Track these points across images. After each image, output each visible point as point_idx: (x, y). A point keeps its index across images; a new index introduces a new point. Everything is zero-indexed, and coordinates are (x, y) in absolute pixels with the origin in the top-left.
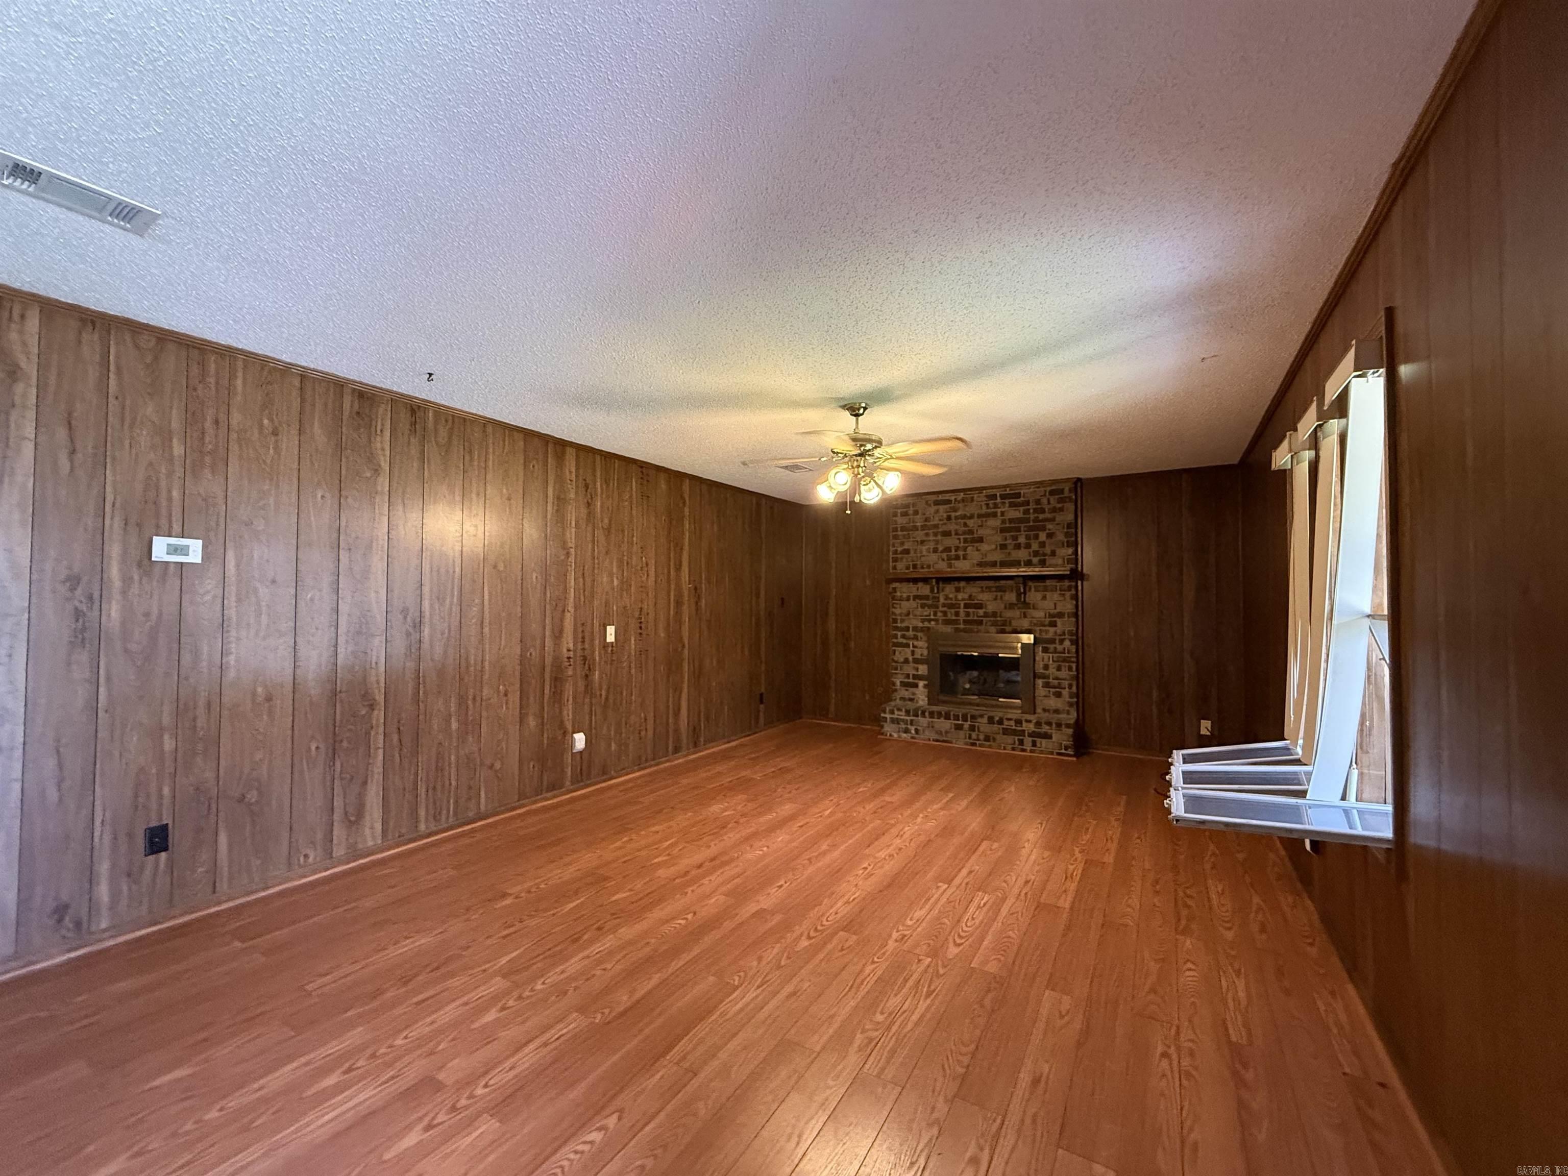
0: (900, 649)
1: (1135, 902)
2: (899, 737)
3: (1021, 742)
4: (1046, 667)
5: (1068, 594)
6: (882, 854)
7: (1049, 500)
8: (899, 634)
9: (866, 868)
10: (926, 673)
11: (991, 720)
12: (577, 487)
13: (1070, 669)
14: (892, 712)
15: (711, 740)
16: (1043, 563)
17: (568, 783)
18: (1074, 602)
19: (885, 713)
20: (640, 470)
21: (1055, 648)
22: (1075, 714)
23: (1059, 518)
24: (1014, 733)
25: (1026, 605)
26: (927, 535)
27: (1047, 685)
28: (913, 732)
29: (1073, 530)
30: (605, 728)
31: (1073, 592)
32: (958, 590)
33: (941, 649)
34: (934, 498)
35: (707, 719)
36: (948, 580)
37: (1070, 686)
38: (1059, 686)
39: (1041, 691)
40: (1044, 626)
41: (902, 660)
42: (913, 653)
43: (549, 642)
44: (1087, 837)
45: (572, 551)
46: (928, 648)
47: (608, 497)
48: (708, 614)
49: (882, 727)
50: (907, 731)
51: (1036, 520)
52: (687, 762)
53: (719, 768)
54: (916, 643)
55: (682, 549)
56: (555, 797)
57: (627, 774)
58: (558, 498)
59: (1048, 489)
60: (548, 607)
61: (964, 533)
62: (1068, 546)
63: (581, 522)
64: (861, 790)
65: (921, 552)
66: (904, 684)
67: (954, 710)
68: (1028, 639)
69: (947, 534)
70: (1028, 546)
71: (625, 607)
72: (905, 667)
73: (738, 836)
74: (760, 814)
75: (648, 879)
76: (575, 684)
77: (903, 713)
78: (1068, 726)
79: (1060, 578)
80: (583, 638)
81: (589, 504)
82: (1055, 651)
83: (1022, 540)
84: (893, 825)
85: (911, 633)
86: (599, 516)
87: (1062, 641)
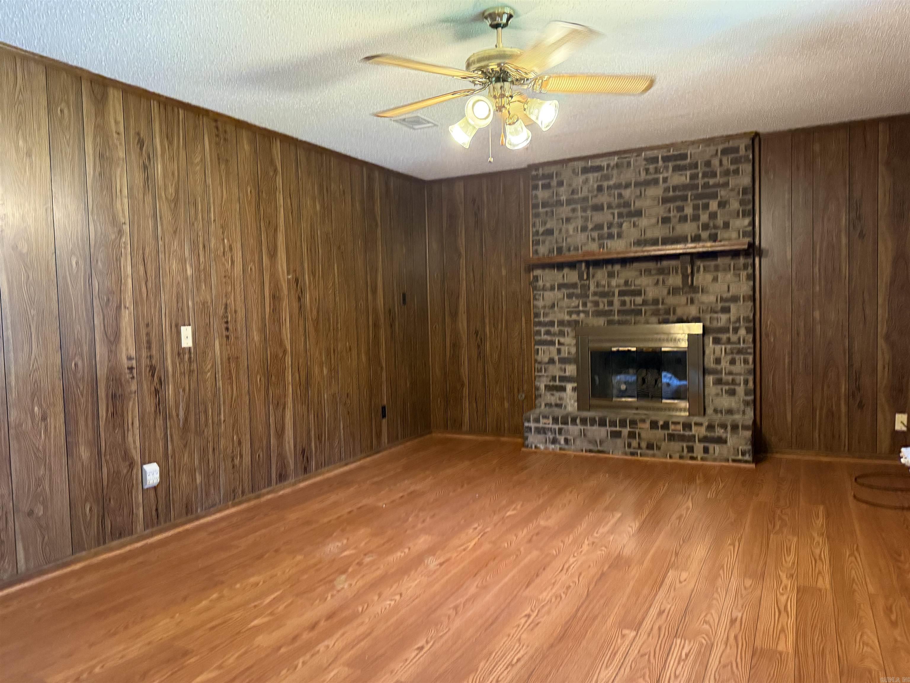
0: (545, 348)
1: (871, 637)
2: (546, 448)
3: (691, 449)
4: (718, 361)
5: (744, 274)
6: (546, 595)
7: (721, 161)
8: (543, 330)
9: (529, 616)
10: (575, 373)
11: (654, 425)
12: (127, 142)
13: (746, 362)
14: (537, 420)
15: (321, 466)
16: (714, 238)
17: (140, 526)
18: (751, 283)
19: (529, 421)
20: (214, 124)
21: (729, 339)
22: (752, 414)
23: (733, 181)
24: (682, 438)
25: (694, 289)
26: (574, 210)
27: (719, 382)
28: (562, 442)
29: (751, 197)
30: (186, 455)
31: (750, 270)
32: (611, 275)
33: (591, 345)
34: (581, 164)
35: (319, 438)
36: (598, 263)
37: (746, 382)
38: (733, 382)
39: (711, 389)
40: (716, 312)
41: (546, 360)
42: (559, 351)
43: (101, 350)
44: (791, 559)
45: (126, 228)
46: (577, 345)
47: (172, 159)
48: (315, 312)
49: (527, 438)
50: (554, 441)
51: (706, 185)
52: (294, 493)
53: (333, 498)
54: (562, 340)
55: (276, 230)
56: (124, 545)
57: (220, 511)
58: (101, 156)
59: (720, 148)
60: (96, 302)
61: (619, 206)
62: (744, 216)
63: (135, 192)
64: (509, 514)
65: (567, 231)
66: (548, 388)
67: (610, 415)
68: (697, 328)
69: (598, 208)
70: (696, 218)
71: (204, 303)
72: (551, 367)
73: (360, 583)
74: (390, 551)
75: (243, 650)
76: (141, 402)
77: (551, 420)
78: (745, 428)
79: (735, 254)
80: (149, 342)
81: (145, 168)
82: (729, 341)
83: (689, 211)
84: (555, 557)
85: (556, 329)
86: (161, 182)
87: (736, 330)
